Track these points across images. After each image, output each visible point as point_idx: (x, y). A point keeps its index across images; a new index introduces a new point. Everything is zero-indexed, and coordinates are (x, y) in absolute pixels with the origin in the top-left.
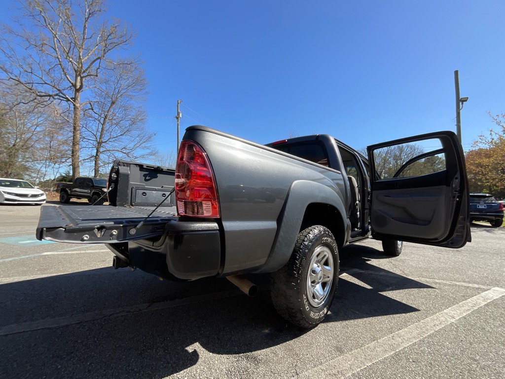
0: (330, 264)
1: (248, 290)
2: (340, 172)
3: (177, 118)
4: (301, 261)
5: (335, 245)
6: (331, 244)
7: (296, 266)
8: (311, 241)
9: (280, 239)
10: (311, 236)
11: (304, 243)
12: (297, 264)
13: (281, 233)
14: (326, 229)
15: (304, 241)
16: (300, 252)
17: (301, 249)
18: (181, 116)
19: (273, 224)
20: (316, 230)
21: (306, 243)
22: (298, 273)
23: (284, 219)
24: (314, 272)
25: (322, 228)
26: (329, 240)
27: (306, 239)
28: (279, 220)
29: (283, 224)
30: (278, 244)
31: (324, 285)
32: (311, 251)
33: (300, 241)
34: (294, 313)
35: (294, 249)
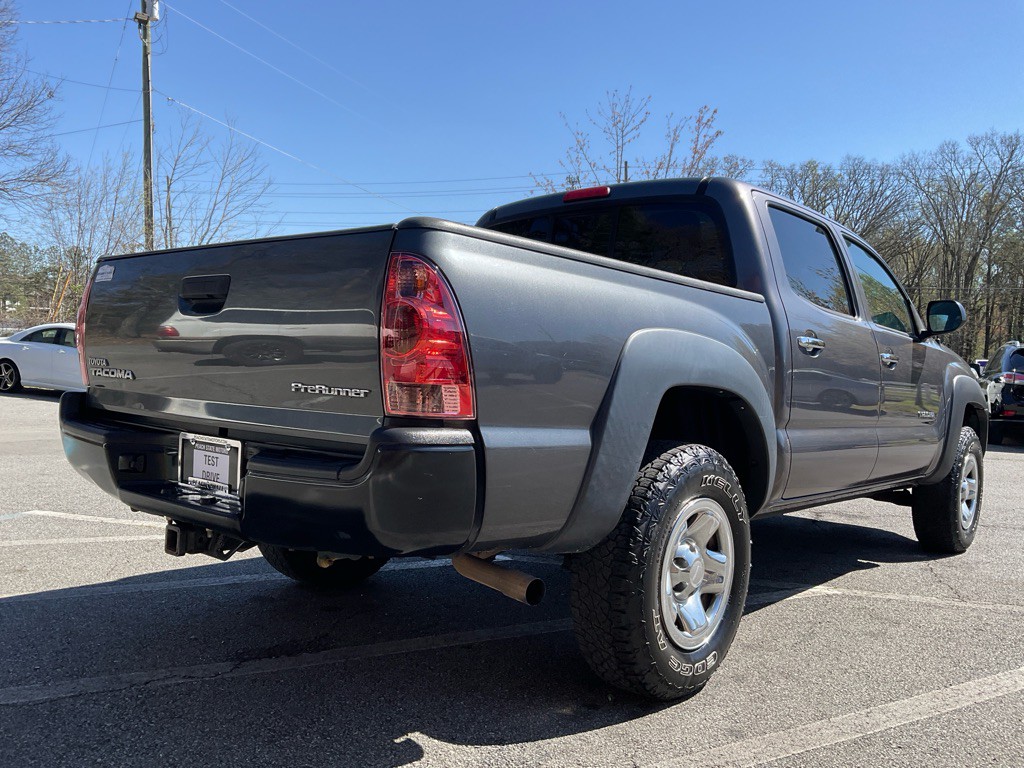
0: (723, 547)
1: (525, 590)
2: (761, 297)
3: (143, 23)
4: (647, 528)
5: (738, 497)
6: (728, 493)
7: (635, 539)
8: (674, 482)
9: (598, 470)
10: (674, 469)
11: (656, 484)
12: (637, 534)
13: (602, 458)
14: (715, 453)
15: (657, 481)
16: (645, 507)
17: (648, 499)
18: (157, 14)
19: (581, 437)
20: (687, 456)
21: (661, 486)
22: (640, 556)
23: (609, 424)
24: (679, 561)
25: (702, 451)
26: (722, 482)
27: (660, 476)
28: (597, 427)
29: (605, 436)
30: (593, 482)
31: (708, 600)
32: (673, 505)
33: (645, 482)
34: (630, 653)
35: (630, 501)
